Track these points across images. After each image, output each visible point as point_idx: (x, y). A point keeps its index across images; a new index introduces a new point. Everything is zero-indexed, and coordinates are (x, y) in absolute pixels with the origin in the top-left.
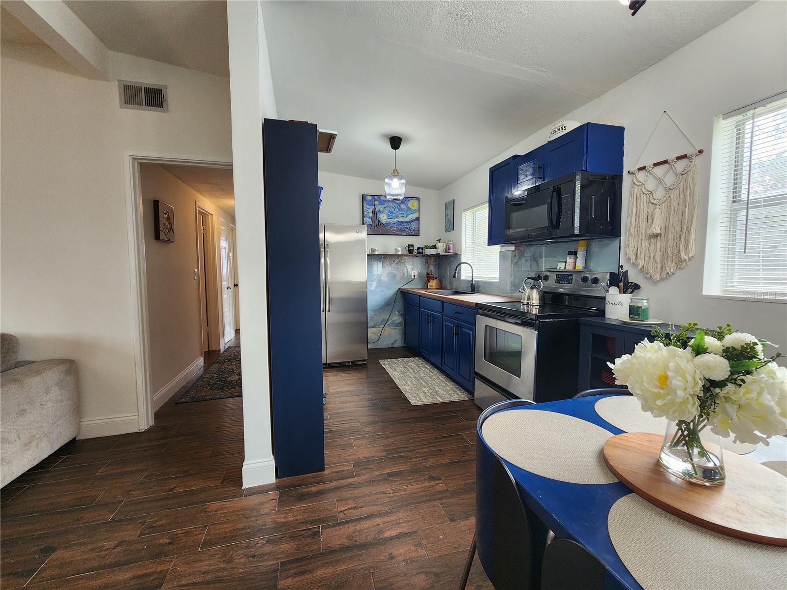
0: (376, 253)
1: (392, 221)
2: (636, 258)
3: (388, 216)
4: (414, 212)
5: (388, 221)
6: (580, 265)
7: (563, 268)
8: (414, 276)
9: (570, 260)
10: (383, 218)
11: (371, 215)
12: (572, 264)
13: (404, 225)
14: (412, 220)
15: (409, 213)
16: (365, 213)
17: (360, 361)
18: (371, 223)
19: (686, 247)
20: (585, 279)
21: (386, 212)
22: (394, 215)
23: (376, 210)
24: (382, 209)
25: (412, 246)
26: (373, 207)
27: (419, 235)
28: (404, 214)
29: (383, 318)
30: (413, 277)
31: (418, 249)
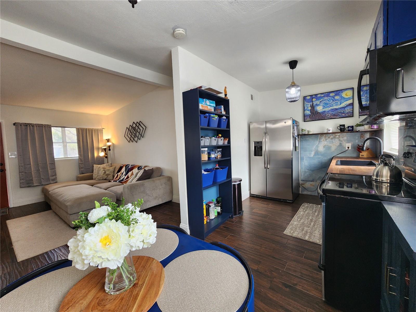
1: (327, 109)
3: (324, 107)
4: (349, 99)
5: (323, 110)
8: (348, 148)
10: (320, 109)
11: (310, 108)
13: (338, 111)
14: (346, 106)
15: (342, 101)
16: (306, 108)
17: (288, 200)
18: (310, 114)
21: (322, 104)
22: (329, 105)
23: (314, 104)
24: (318, 103)
25: (344, 125)
26: (311, 103)
27: (353, 116)
28: (338, 103)
31: (348, 127)
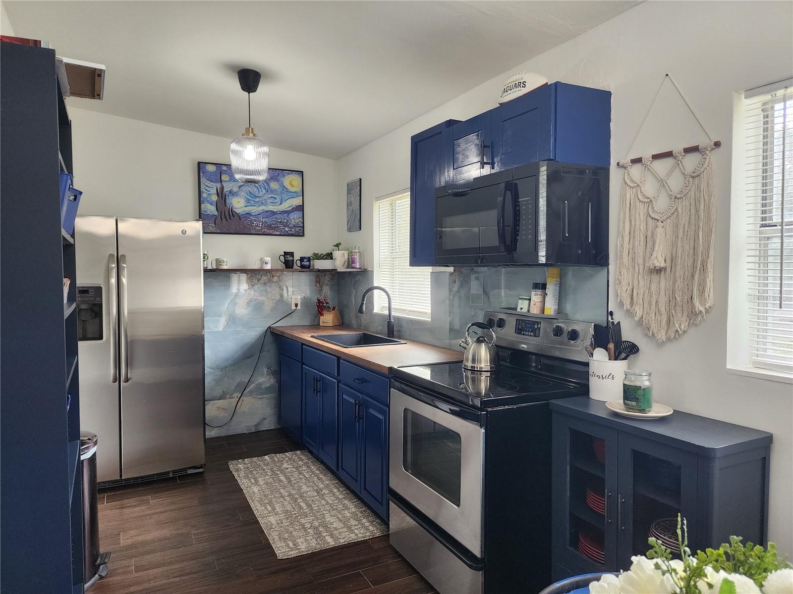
0: (225, 267)
1: (255, 210)
2: (632, 303)
3: (248, 201)
4: (294, 195)
5: (248, 209)
6: (551, 308)
7: (525, 310)
8: (296, 305)
9: (536, 297)
10: (238, 204)
11: (215, 198)
12: (539, 305)
13: (276, 218)
14: (290, 209)
15: (285, 196)
16: (204, 195)
17: (190, 468)
18: (216, 213)
19: (702, 292)
20: (558, 331)
21: (243, 194)
22: (258, 199)
23: (225, 190)
24: (235, 189)
25: (292, 254)
26: (219, 186)
27: (303, 236)
28: (275, 198)
29: (238, 380)
30: (294, 307)
31: (302, 259)
